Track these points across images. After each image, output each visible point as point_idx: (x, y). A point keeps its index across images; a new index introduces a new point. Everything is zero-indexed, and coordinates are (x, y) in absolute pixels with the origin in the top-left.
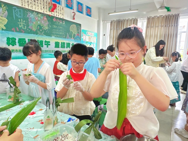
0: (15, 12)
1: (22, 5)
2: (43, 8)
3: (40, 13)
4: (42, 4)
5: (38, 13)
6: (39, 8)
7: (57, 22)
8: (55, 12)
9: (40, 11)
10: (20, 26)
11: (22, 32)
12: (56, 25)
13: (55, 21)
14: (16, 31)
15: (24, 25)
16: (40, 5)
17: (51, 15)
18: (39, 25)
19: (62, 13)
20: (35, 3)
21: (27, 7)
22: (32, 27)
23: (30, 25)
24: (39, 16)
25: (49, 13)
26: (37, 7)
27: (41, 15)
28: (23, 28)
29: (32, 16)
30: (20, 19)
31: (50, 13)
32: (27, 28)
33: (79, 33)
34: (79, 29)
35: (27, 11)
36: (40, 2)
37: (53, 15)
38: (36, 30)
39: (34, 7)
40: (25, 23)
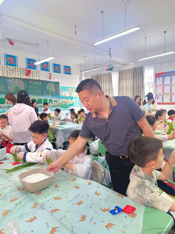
1: (3, 75)
2: (19, 74)
3: (17, 78)
4: (19, 71)
5: (15, 78)
6: (17, 75)
7: (33, 83)
8: (31, 75)
9: (17, 77)
10: (1, 90)
11: (2, 94)
12: (32, 86)
13: (31, 83)
15: (4, 89)
16: (17, 73)
17: (28, 78)
18: (17, 87)
19: (38, 76)
20: (13, 72)
21: (6, 76)
22: (10, 89)
23: (9, 88)
24: (16, 81)
25: (25, 77)
26: (15, 75)
27: (18, 79)
28: (3, 91)
29: (10, 81)
30: (1, 84)
31: (27, 77)
32: (6, 91)
33: (57, 90)
34: (57, 87)
35: (6, 79)
36: (17, 70)
37: (29, 78)
38: (14, 91)
39: (12, 74)
40: (4, 87)
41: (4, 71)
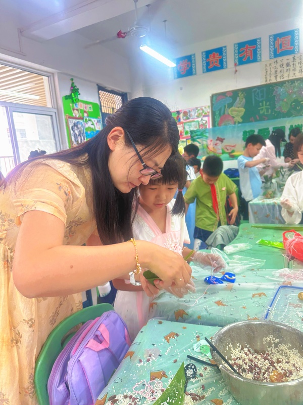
0: (255, 96)
1: (266, 81)
3: (297, 80)
5: (292, 81)
6: (297, 72)
9: (298, 76)
10: (261, 112)
11: (264, 120)
14: (256, 120)
15: (267, 109)
16: (298, 67)
20: (288, 68)
21: (273, 80)
22: (280, 107)
23: (277, 105)
24: (294, 86)
26: (292, 73)
27: (299, 82)
28: (266, 113)
29: (281, 90)
30: (262, 102)
32: (272, 112)
35: (274, 87)
38: (289, 110)
40: (269, 105)
41: (269, 72)
